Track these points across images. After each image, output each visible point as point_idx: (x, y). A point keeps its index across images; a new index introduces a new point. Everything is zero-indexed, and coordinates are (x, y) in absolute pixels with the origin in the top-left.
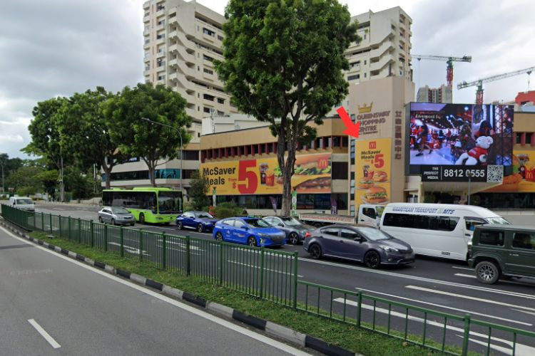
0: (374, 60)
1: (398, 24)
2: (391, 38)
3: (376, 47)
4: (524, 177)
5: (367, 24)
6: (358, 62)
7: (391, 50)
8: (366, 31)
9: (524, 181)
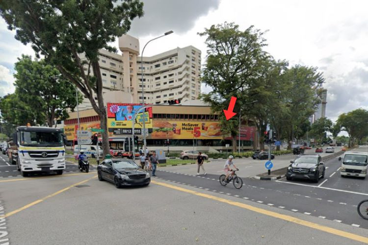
0: (180, 73)
1: (191, 55)
2: (187, 62)
3: (181, 66)
4: (175, 133)
5: (176, 55)
6: (173, 74)
7: (187, 69)
8: (176, 58)
9: (174, 134)
